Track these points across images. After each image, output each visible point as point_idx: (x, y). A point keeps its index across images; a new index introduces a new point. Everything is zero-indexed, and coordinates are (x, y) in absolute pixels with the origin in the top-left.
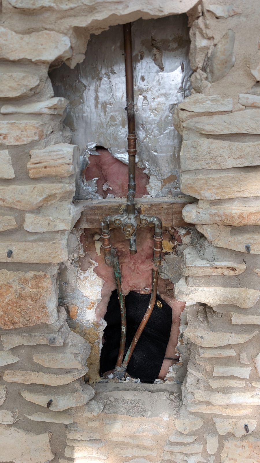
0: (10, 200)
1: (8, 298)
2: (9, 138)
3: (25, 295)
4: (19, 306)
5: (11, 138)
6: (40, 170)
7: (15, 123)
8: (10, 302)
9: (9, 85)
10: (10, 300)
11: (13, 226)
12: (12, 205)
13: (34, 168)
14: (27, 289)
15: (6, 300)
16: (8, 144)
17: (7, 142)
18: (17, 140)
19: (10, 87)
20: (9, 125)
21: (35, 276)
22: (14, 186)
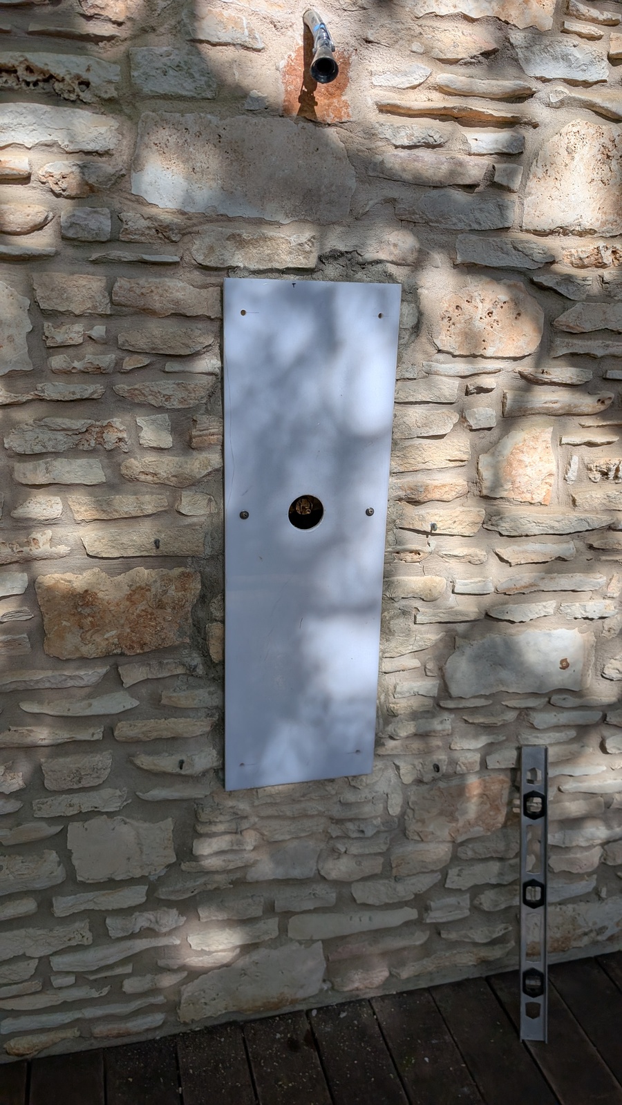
0: (165, 474)
1: (142, 606)
2: (172, 400)
3: (165, 601)
4: (155, 619)
5: (175, 400)
6: (205, 438)
7: (182, 383)
8: (143, 613)
9: (183, 342)
10: (143, 610)
11: (165, 507)
12: (166, 481)
13: (200, 436)
14: (170, 592)
15: (138, 611)
16: (169, 407)
17: (168, 405)
18: (181, 402)
19: (183, 344)
20: (174, 385)
21: (183, 574)
22: (170, 458)
